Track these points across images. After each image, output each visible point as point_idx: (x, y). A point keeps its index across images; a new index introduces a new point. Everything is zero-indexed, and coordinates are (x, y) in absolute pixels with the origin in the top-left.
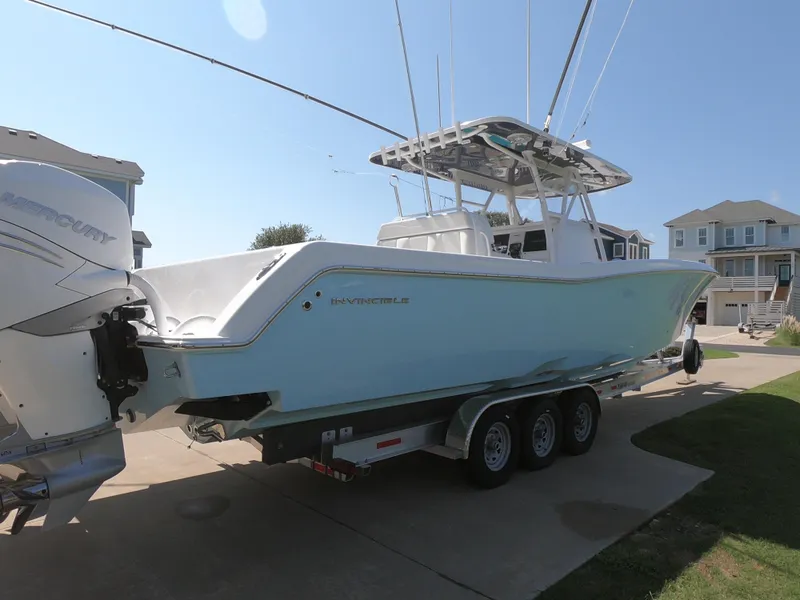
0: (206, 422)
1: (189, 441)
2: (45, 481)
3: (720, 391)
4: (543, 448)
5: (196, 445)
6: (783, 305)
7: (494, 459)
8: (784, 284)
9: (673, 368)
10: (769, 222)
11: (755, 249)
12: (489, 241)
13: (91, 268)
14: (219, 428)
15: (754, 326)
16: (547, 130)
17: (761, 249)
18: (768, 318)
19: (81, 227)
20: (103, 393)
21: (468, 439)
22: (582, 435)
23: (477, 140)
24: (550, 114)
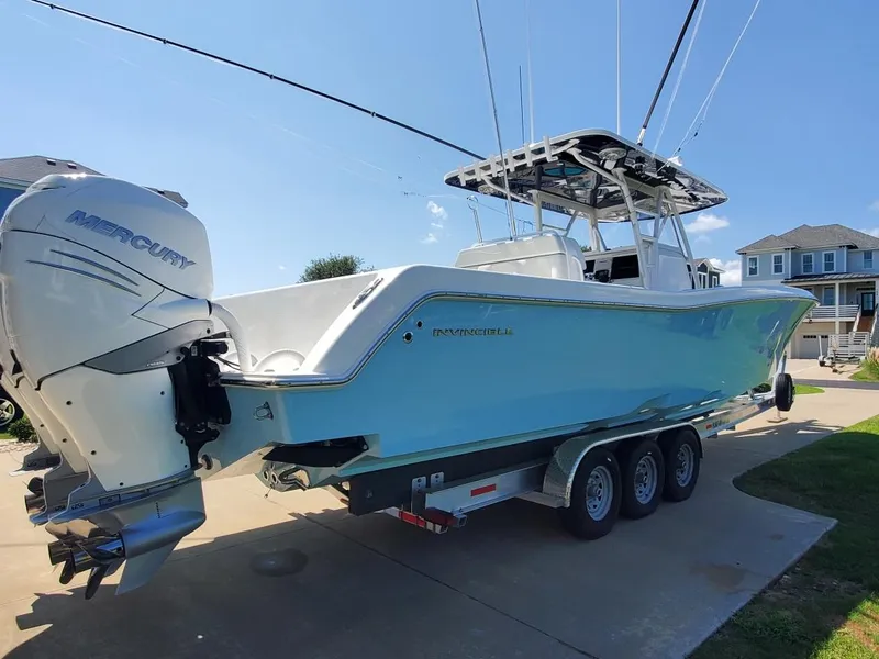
0: (287, 468)
1: (267, 489)
2: (120, 537)
3: (815, 429)
4: (644, 493)
5: (274, 493)
6: (868, 337)
7: (595, 506)
8: (867, 314)
9: (765, 405)
10: (850, 247)
11: (835, 277)
12: (582, 267)
13: (168, 297)
14: (301, 475)
15: (836, 359)
16: (640, 144)
17: (842, 276)
18: (851, 350)
19: (158, 250)
20: (181, 438)
21: (570, 485)
22: (683, 479)
23: (565, 156)
24: (645, 127)
